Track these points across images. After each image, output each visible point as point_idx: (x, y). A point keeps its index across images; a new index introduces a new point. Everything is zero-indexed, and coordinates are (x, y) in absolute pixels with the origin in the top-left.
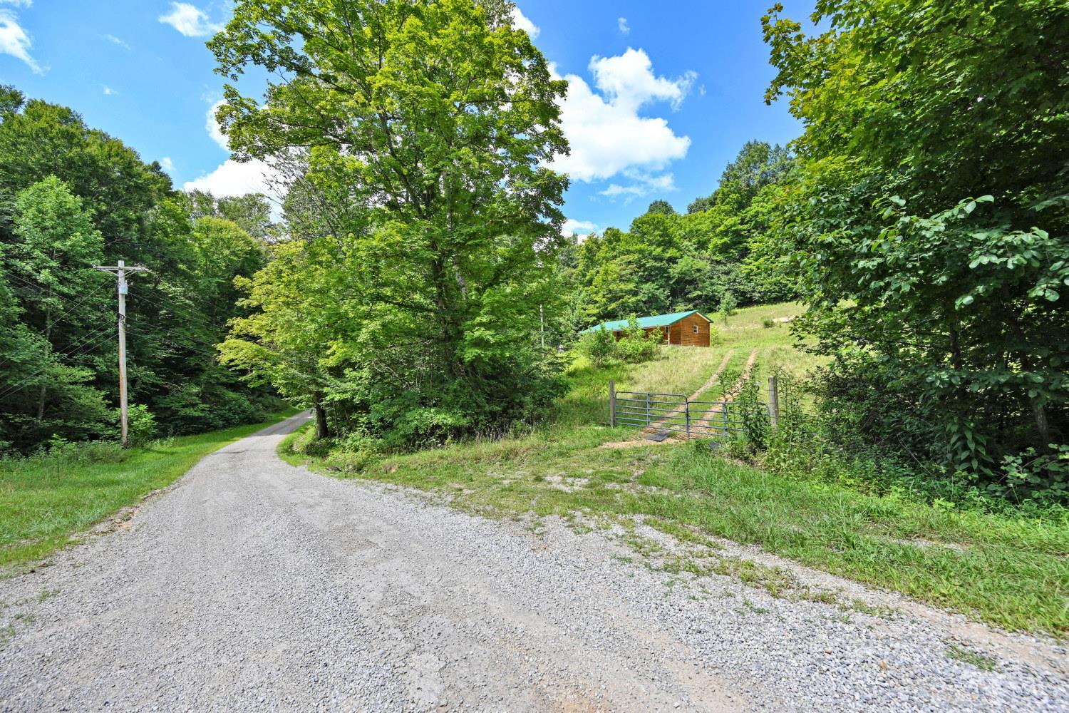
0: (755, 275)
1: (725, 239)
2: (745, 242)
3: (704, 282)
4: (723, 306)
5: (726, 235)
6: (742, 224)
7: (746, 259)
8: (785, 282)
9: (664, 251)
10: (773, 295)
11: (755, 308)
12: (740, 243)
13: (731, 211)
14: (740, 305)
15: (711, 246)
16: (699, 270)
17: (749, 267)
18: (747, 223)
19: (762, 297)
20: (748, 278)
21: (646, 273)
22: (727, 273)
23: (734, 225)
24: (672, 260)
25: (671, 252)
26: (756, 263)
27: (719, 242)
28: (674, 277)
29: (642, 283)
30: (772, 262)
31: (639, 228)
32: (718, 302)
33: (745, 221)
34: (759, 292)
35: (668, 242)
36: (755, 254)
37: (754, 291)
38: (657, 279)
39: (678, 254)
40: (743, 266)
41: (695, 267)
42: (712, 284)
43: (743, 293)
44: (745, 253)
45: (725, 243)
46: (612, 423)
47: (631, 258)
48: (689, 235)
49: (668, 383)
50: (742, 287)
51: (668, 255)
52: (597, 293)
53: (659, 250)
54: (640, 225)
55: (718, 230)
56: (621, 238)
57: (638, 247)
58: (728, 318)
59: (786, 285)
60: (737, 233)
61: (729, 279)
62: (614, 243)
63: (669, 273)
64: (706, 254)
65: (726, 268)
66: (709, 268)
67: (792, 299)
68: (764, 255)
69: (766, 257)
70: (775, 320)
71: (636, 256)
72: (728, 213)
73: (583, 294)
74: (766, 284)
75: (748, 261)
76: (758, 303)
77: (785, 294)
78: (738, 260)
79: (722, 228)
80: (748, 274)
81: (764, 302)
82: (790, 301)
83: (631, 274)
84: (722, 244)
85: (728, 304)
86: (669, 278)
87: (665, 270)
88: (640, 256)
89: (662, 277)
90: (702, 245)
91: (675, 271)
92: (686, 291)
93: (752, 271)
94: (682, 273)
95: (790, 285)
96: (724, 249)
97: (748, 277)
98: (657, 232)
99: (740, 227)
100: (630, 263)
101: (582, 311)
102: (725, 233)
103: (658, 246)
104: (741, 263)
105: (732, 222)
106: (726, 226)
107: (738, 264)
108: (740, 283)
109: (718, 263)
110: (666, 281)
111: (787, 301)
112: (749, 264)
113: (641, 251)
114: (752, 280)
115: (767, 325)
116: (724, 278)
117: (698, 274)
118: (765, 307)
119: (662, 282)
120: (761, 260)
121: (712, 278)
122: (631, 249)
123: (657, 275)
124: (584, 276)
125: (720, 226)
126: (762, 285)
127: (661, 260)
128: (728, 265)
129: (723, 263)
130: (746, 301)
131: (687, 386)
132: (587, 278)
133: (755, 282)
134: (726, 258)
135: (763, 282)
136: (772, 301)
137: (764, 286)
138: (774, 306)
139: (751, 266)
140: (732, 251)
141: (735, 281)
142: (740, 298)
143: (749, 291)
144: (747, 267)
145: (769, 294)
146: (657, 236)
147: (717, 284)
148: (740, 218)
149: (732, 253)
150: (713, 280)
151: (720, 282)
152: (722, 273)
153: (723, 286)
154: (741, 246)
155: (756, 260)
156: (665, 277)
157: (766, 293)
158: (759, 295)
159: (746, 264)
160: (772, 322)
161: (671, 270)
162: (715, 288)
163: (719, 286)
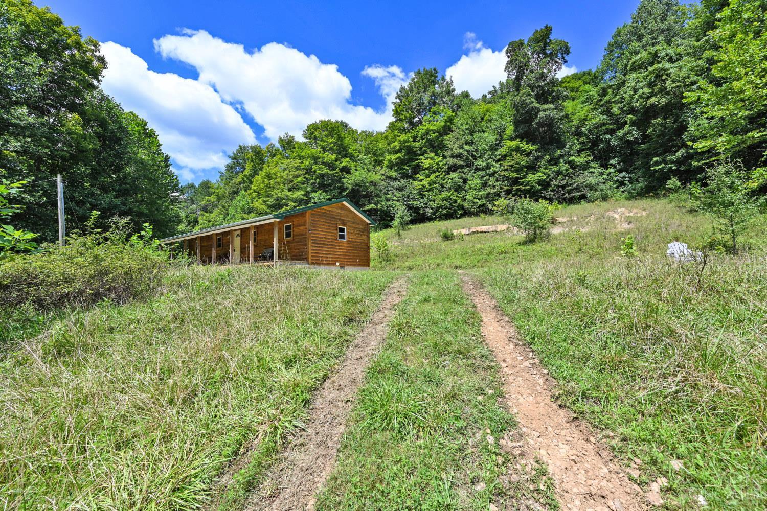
0: (427, 191)
1: (399, 155)
2: (418, 159)
3: (379, 196)
4: (396, 223)
5: (400, 151)
6: (414, 141)
7: (418, 176)
8: (455, 198)
9: (337, 159)
10: (445, 211)
11: (428, 225)
12: (413, 160)
14: (413, 222)
15: (386, 163)
16: (374, 184)
17: (422, 183)
18: (419, 141)
19: (434, 214)
22: (401, 189)
23: (405, 141)
24: (346, 170)
25: (345, 162)
26: (428, 179)
27: (393, 158)
28: (347, 188)
29: (314, 191)
30: (442, 179)
31: (312, 133)
32: (392, 219)
33: (418, 139)
34: (432, 209)
35: (342, 152)
36: (427, 171)
37: (426, 207)
38: (331, 190)
39: (352, 165)
40: (416, 183)
41: (370, 180)
42: (388, 200)
43: (416, 210)
44: (417, 169)
45: (399, 159)
47: (301, 162)
48: (368, 151)
50: (415, 203)
51: (342, 165)
52: (257, 199)
53: (333, 157)
54: (313, 131)
55: (392, 146)
56: (295, 145)
57: (309, 152)
58: (401, 232)
59: (455, 202)
60: (410, 151)
61: (403, 196)
62: (288, 150)
63: (343, 183)
64: (382, 170)
65: (400, 184)
66: (384, 183)
67: (462, 216)
68: (434, 172)
69: (437, 174)
70: (455, 232)
73: (245, 200)
74: (438, 199)
75: (421, 178)
76: (430, 219)
77: (455, 211)
78: (411, 177)
80: (421, 190)
81: (435, 219)
82: (460, 218)
83: (303, 183)
84: (395, 160)
85: (402, 217)
86: (343, 189)
87: (339, 181)
89: (335, 188)
90: (379, 163)
91: (349, 182)
93: (424, 187)
94: (357, 185)
95: (459, 201)
96: (398, 165)
97: (421, 194)
98: (331, 140)
99: (413, 144)
100: (300, 168)
104: (414, 179)
105: (405, 138)
106: (399, 141)
107: (411, 181)
108: (413, 199)
109: (393, 179)
111: (457, 218)
112: (422, 181)
113: (315, 159)
114: (425, 195)
115: (447, 237)
116: (398, 194)
117: (373, 188)
118: (437, 223)
119: (336, 192)
120: (433, 177)
121: (388, 194)
122: (303, 154)
123: (330, 185)
124: (249, 182)
126: (434, 201)
127: (334, 168)
128: (402, 181)
129: (397, 179)
130: (419, 217)
133: (427, 198)
134: (400, 173)
135: (435, 198)
136: (443, 217)
137: (436, 202)
138: (446, 222)
139: (424, 182)
140: (405, 167)
141: (409, 196)
142: (413, 214)
143: (422, 207)
144: (419, 183)
145: (441, 210)
146: (331, 143)
147: (393, 200)
148: (412, 135)
149: (405, 169)
150: (388, 196)
151: (394, 198)
152: (396, 189)
153: (398, 201)
154: (414, 163)
155: (428, 176)
156: (338, 188)
157: (438, 209)
158: (431, 211)
159: (419, 181)
160: (452, 234)
161: (345, 180)
162: (389, 203)
163: (394, 202)
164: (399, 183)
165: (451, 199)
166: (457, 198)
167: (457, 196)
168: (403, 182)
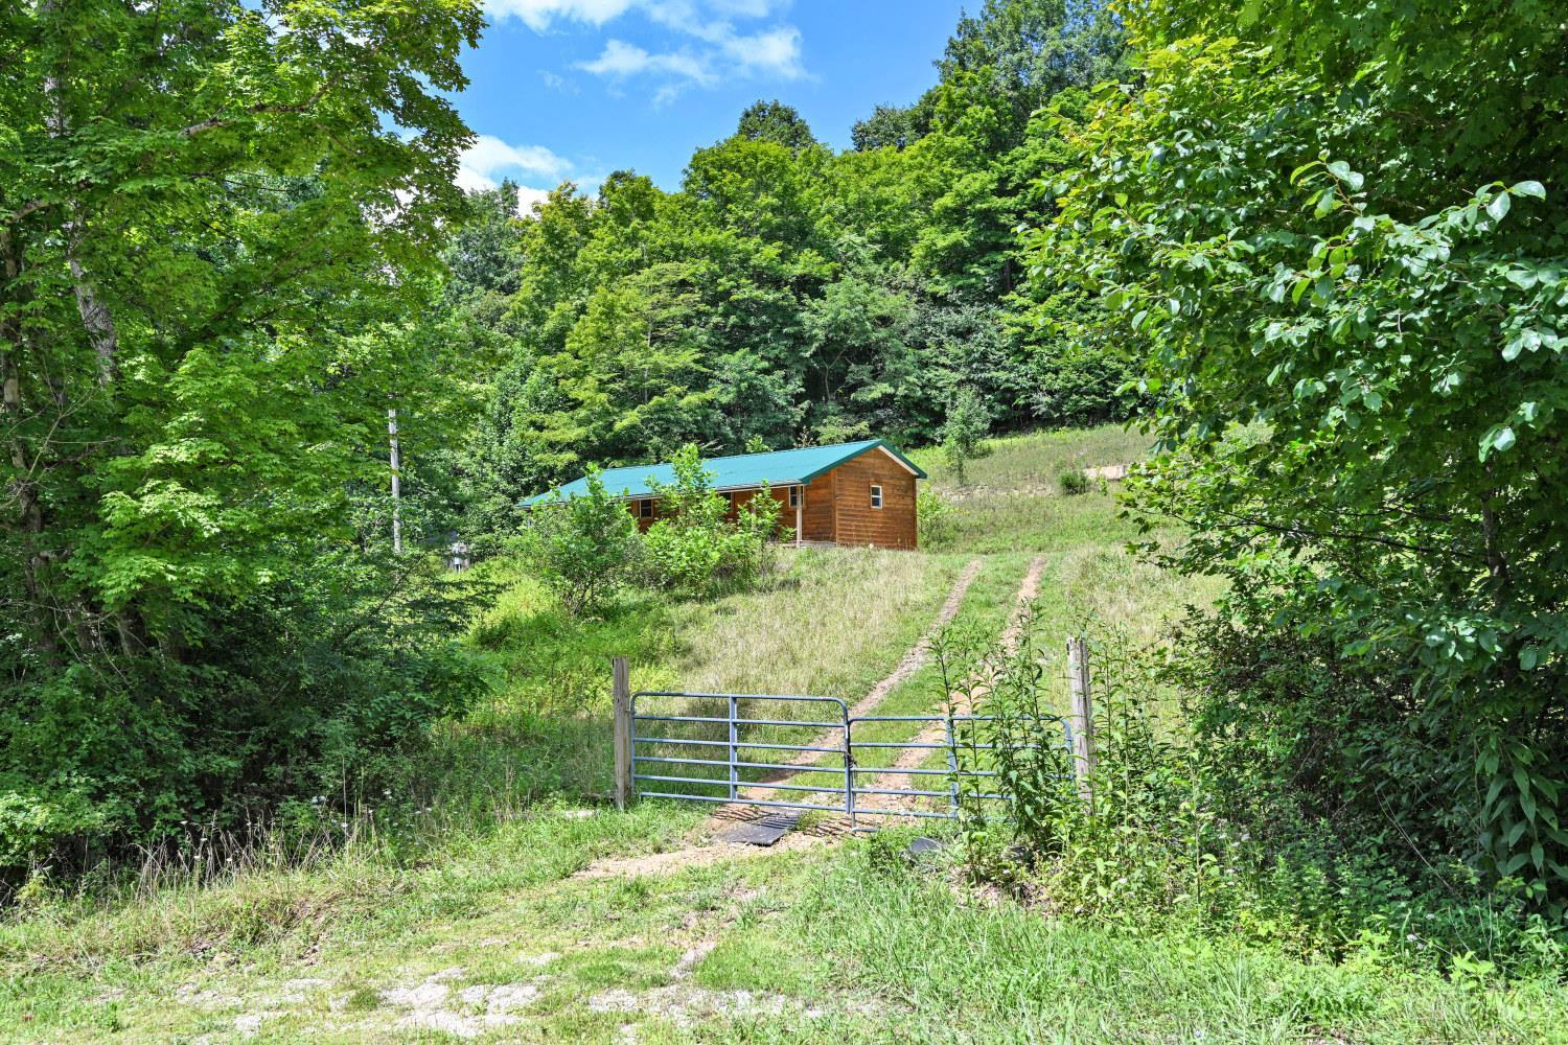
0: (1038, 342)
1: (957, 235)
2: (1011, 246)
3: (900, 356)
4: (951, 429)
5: (959, 223)
6: (1001, 192)
7: (1012, 296)
8: (1114, 365)
9: (784, 257)
10: (1086, 402)
11: (1038, 437)
12: (998, 248)
13: (970, 155)
14: (999, 428)
15: (917, 251)
16: (885, 321)
17: (1022, 319)
18: (1013, 193)
19: (1057, 407)
20: (1019, 351)
21: (733, 319)
22: (964, 334)
23: (981, 195)
24: (809, 286)
25: (805, 262)
26: (1040, 309)
27: (941, 243)
28: (813, 338)
29: (722, 349)
30: (1080, 309)
31: (710, 179)
32: (939, 418)
33: (1010, 186)
34: (1051, 393)
35: (796, 233)
36: (1037, 283)
37: (1035, 389)
38: (764, 341)
39: (826, 270)
40: (1007, 317)
41: (874, 311)
42: (924, 364)
43: (1007, 396)
44: (1012, 274)
45: (956, 245)
46: (619, 795)
47: (685, 270)
48: (858, 215)
49: (795, 661)
50: (1003, 375)
51: (798, 270)
52: (580, 375)
53: (771, 251)
54: (713, 172)
55: (938, 205)
56: (657, 206)
57: (707, 239)
58: (968, 463)
60: (988, 218)
61: (969, 353)
62: (636, 222)
63: (799, 323)
64: (907, 274)
65: (959, 319)
66: (913, 315)
70: (1091, 474)
71: (703, 266)
72: (964, 160)
73: (535, 378)
74: (1066, 368)
75: (1020, 301)
76: (1046, 422)
77: (1116, 401)
78: (992, 298)
79: (947, 200)
80: (1019, 339)
81: (1061, 422)
82: (1126, 419)
83: (687, 321)
84: (945, 248)
85: (967, 422)
86: (800, 340)
87: (783, 315)
88: (715, 267)
89: (779, 334)
90: (894, 248)
91: (817, 318)
92: (849, 379)
93: (1029, 329)
94: (838, 328)
96: (953, 262)
97: (1020, 347)
98: (765, 199)
99: (997, 202)
100: (683, 285)
101: (532, 432)
102: (955, 217)
103: (769, 238)
104: (1001, 305)
105: (975, 187)
106: (958, 194)
107: (993, 309)
108: (998, 365)
109: (939, 301)
110: (793, 350)
111: (1119, 420)
112: (1023, 311)
113: (716, 252)
114: (1030, 355)
115: (1072, 487)
116: (954, 348)
117: (883, 333)
118: (1065, 434)
119: (779, 349)
120: (1053, 301)
121: (923, 346)
122: (686, 241)
123: (765, 328)
124: (539, 319)
125: (942, 194)
126: (1056, 372)
127: (777, 282)
128: (967, 310)
129: (953, 304)
130: (1014, 418)
131: (849, 669)
132: (549, 326)
133: (1038, 364)
134: (960, 288)
135: (1059, 362)
136: (1083, 417)
137: (1061, 375)
138: (1087, 433)
139: (1027, 317)
140: (975, 269)
141: (984, 358)
142: (998, 407)
143: (1023, 389)
144: (1016, 318)
145: (1074, 397)
146: (765, 208)
147: (937, 364)
148: (996, 176)
149: (975, 274)
150: (925, 353)
151: (943, 359)
152: (950, 333)
153: (953, 369)
154: (1001, 259)
155: (1040, 300)
156: (787, 336)
157: (1066, 393)
158: (1048, 399)
159: (1015, 310)
160: (1084, 479)
161: (804, 316)
162: (930, 374)
163: (942, 371)
164: (956, 317)
165: (1103, 368)
166: (1120, 365)
167: (1119, 361)
168: (968, 314)
